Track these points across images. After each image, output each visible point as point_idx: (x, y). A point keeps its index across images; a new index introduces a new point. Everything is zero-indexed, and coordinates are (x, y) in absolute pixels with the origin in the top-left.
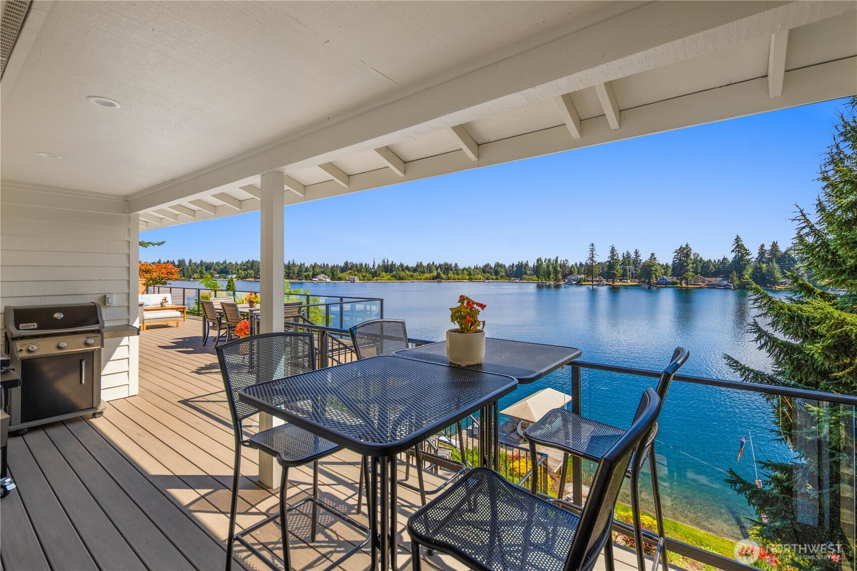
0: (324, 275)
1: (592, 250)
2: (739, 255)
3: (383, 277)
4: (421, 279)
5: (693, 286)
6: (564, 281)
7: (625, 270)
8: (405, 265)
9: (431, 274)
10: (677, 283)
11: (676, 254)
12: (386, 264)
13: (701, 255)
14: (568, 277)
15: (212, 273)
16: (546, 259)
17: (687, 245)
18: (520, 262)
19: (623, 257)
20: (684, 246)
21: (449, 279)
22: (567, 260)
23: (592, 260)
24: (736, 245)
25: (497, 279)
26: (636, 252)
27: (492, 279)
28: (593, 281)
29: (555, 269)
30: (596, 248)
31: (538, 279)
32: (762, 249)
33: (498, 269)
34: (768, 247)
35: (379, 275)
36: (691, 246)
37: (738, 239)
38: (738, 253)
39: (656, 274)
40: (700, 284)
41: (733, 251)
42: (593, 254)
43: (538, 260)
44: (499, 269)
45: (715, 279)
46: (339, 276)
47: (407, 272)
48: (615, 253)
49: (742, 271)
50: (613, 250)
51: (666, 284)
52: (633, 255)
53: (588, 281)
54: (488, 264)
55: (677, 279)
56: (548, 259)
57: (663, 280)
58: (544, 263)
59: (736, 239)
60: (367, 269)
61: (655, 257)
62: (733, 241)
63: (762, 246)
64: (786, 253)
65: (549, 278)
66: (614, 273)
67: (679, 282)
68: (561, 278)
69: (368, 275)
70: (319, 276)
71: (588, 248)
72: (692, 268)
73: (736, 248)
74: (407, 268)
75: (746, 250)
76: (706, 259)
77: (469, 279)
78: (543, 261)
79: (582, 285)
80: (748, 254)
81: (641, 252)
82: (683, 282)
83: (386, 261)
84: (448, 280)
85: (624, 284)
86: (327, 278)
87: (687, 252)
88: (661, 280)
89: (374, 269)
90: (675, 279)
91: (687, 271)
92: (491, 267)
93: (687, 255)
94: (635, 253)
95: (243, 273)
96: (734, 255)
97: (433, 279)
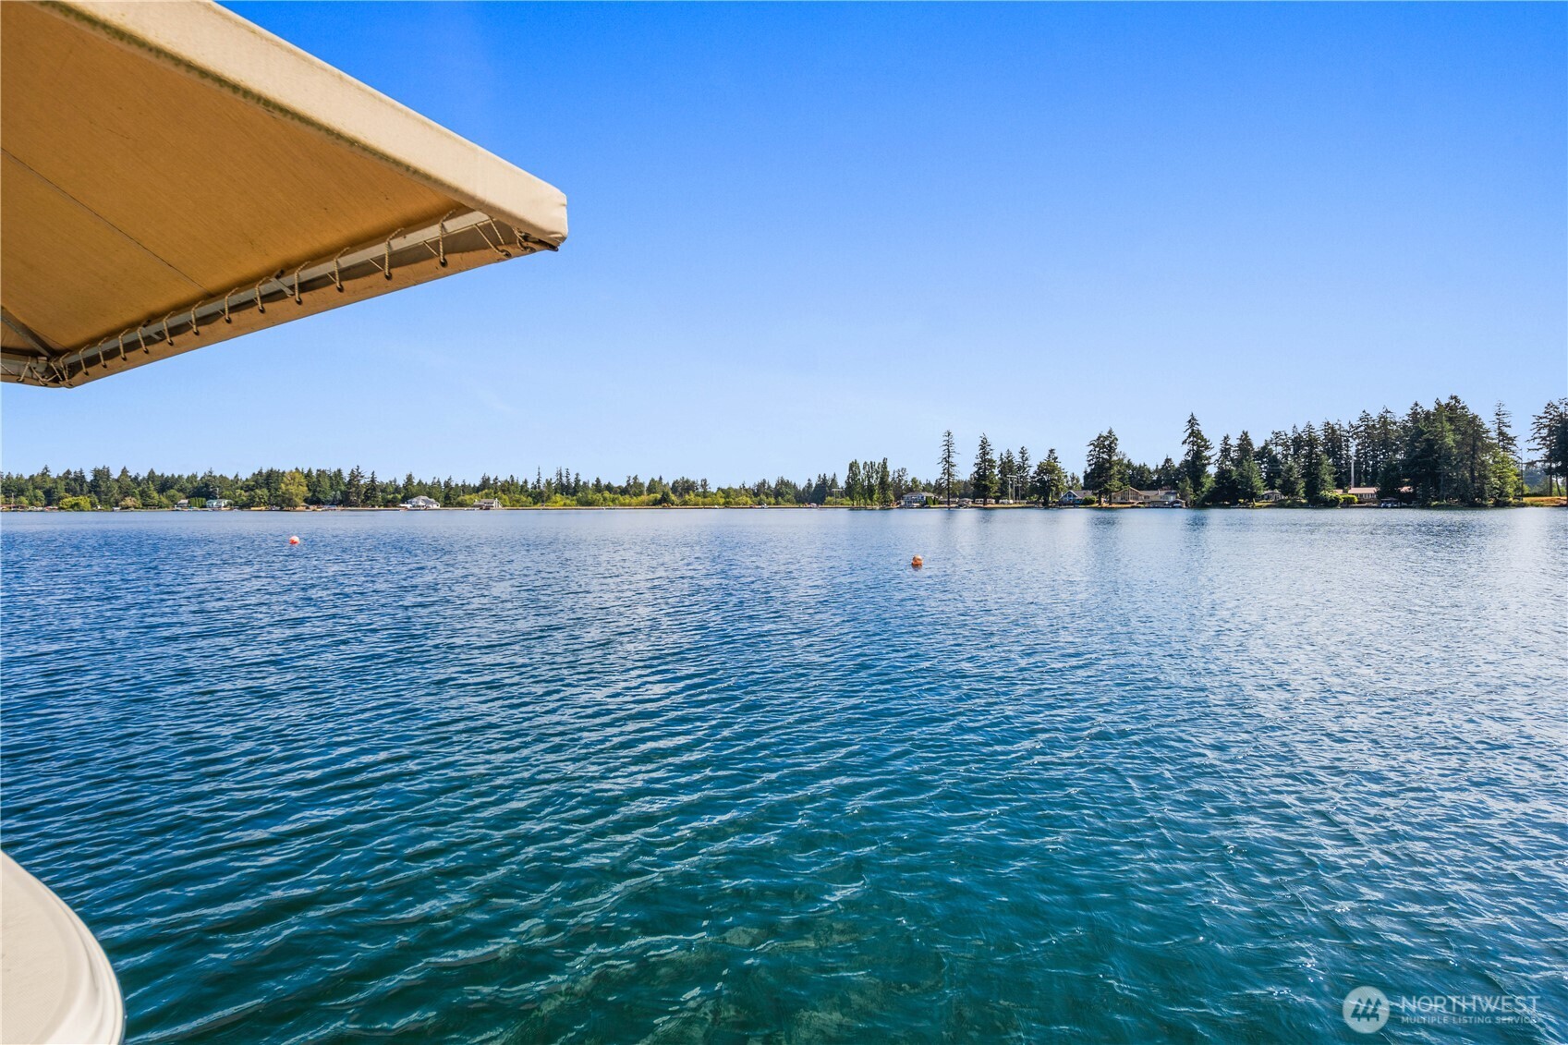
0: (426, 498)
1: (948, 445)
2: (1193, 450)
3: (556, 503)
4: (630, 505)
5: (1120, 506)
6: (898, 504)
7: (1004, 483)
8: (604, 482)
9: (652, 495)
10: (1091, 502)
11: (1092, 447)
12: (564, 479)
13: (1129, 456)
14: (906, 496)
15: (173, 496)
16: (866, 463)
17: (1110, 432)
18: (822, 476)
19: (1001, 459)
20: (1105, 434)
21: (685, 503)
22: (904, 470)
23: (947, 462)
24: (1190, 431)
25: (777, 503)
26: (1023, 452)
27: (769, 504)
28: (948, 503)
29: (883, 482)
30: (955, 439)
31: (853, 500)
32: (1226, 444)
33: (781, 488)
34: (1234, 442)
35: (549, 498)
36: (1116, 433)
37: (1192, 422)
38: (1193, 445)
39: (1057, 486)
40: (1131, 501)
41: (1184, 442)
42: (949, 452)
43: (851, 466)
44: (784, 489)
45: (1155, 492)
46: (460, 499)
47: (607, 494)
48: (988, 449)
49: (1199, 477)
50: (984, 445)
51: (1075, 504)
52: (1017, 459)
53: (940, 503)
54: (764, 480)
55: (1095, 494)
56: (869, 463)
57: (1070, 496)
58: (862, 471)
59: (1190, 421)
60: (523, 489)
61: (1056, 455)
62: (1185, 425)
63: (1226, 438)
64: (1264, 448)
65: (871, 500)
66: (986, 486)
67: (1096, 499)
68: (893, 498)
69: (524, 499)
70: (415, 500)
71: (941, 440)
72: (1119, 472)
73: (1189, 437)
74: (609, 488)
75: (1205, 441)
76: (1136, 462)
77: (724, 504)
78: (861, 467)
79: (929, 507)
80: (1207, 448)
81: (1029, 453)
82: (1103, 500)
83: (564, 474)
84: (683, 505)
85: (1002, 506)
86: (432, 503)
87: (1109, 445)
88: (1065, 496)
89: (539, 487)
90: (1089, 495)
91: (1111, 477)
92: (769, 487)
93: (1111, 450)
94: (1021, 453)
95: (245, 496)
96: (1186, 447)
97: (654, 505)
